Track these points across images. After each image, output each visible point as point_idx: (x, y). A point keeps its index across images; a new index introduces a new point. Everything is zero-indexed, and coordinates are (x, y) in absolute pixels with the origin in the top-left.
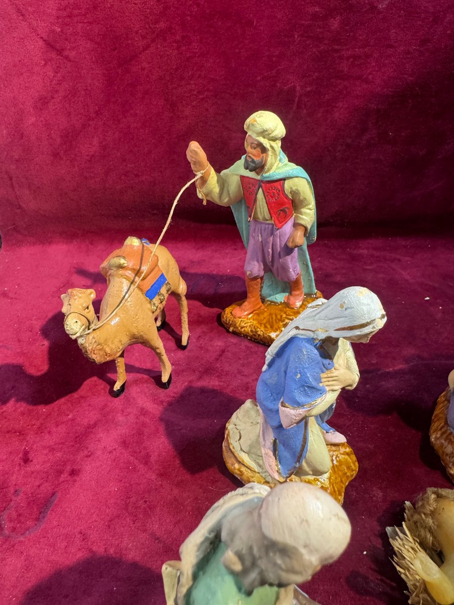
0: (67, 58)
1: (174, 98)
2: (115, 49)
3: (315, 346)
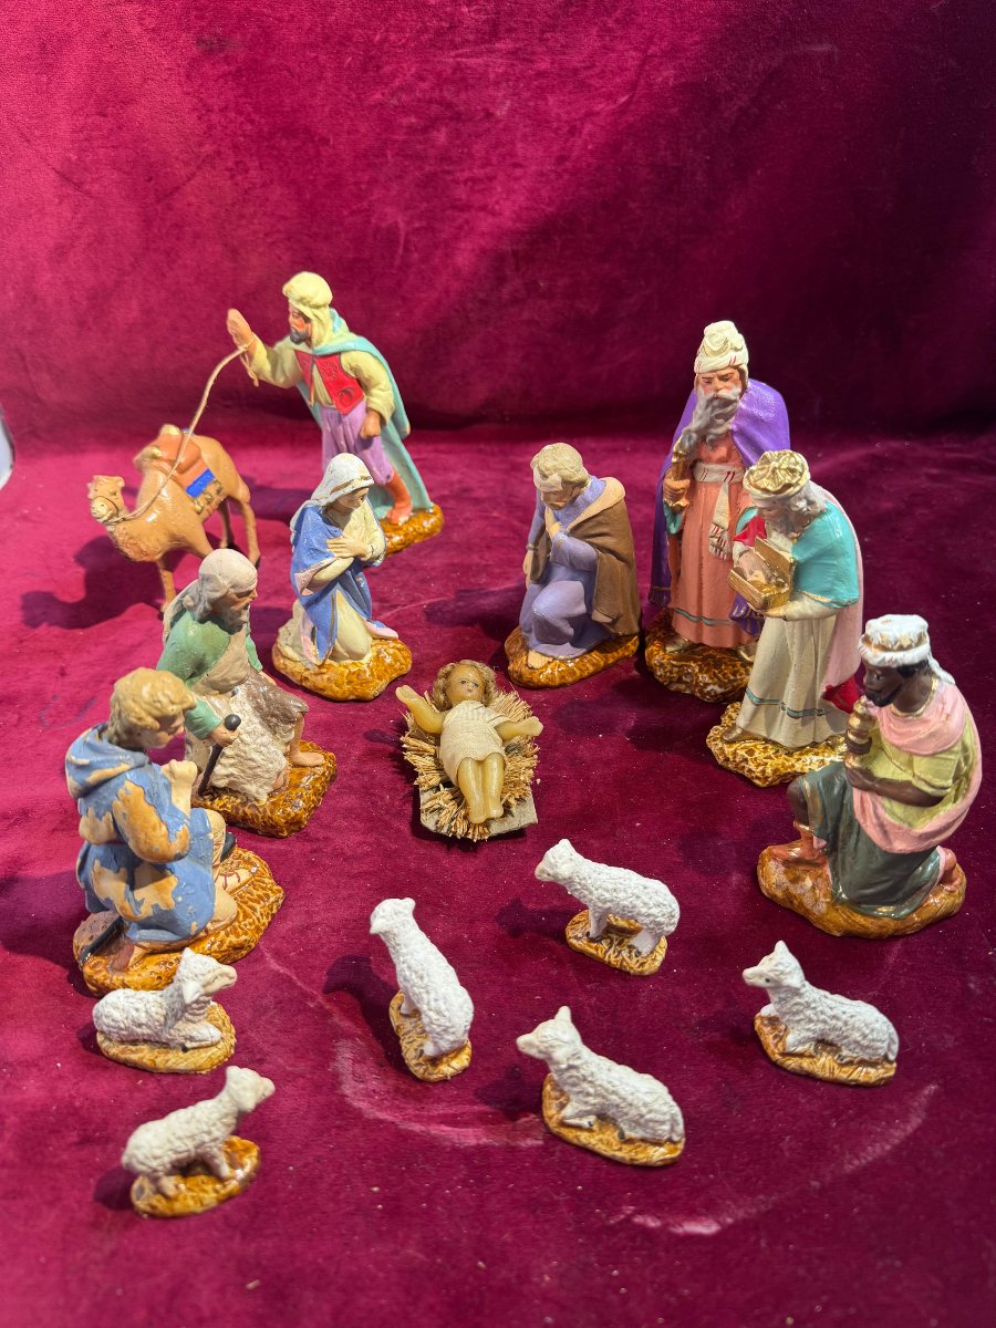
0: (88, 193)
1: (235, 243)
2: (150, 179)
3: (319, 513)
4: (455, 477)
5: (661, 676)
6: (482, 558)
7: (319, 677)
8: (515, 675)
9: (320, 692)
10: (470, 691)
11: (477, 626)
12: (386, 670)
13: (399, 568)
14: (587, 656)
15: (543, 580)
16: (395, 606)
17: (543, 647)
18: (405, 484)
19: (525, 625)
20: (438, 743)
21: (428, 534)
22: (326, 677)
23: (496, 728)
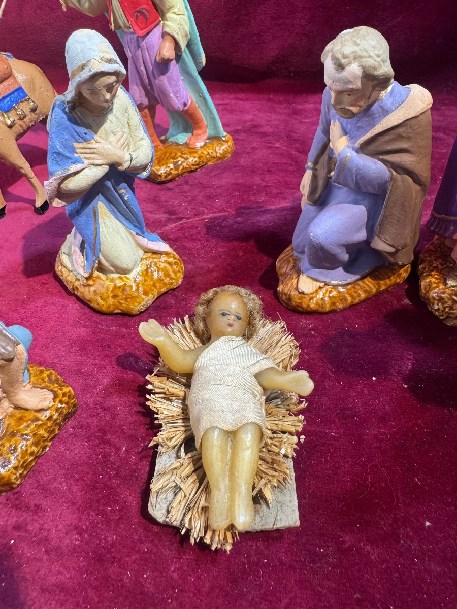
4: (248, 117)
5: (438, 310)
6: (263, 180)
7: (87, 289)
8: (284, 297)
9: (88, 303)
10: (230, 325)
11: (252, 242)
12: (154, 285)
13: (191, 185)
14: (360, 283)
15: (321, 201)
16: (181, 219)
17: (316, 272)
18: (201, 113)
19: (298, 246)
20: (188, 385)
21: (220, 158)
22: (93, 289)
23: (257, 376)
